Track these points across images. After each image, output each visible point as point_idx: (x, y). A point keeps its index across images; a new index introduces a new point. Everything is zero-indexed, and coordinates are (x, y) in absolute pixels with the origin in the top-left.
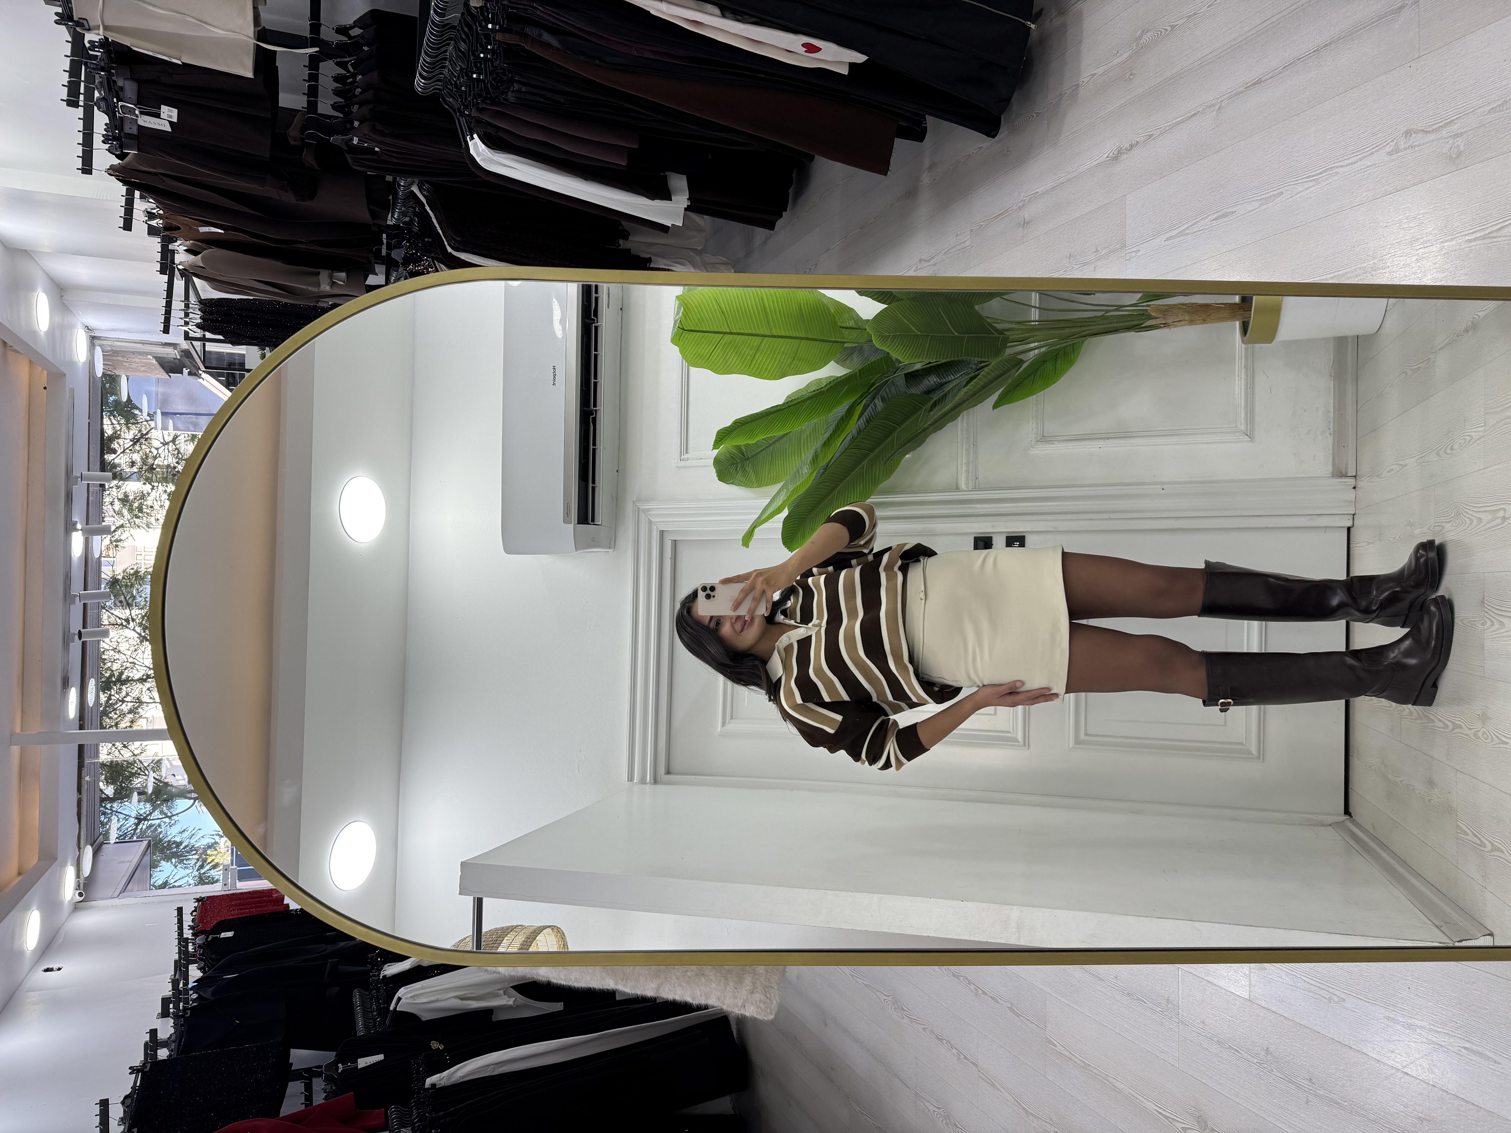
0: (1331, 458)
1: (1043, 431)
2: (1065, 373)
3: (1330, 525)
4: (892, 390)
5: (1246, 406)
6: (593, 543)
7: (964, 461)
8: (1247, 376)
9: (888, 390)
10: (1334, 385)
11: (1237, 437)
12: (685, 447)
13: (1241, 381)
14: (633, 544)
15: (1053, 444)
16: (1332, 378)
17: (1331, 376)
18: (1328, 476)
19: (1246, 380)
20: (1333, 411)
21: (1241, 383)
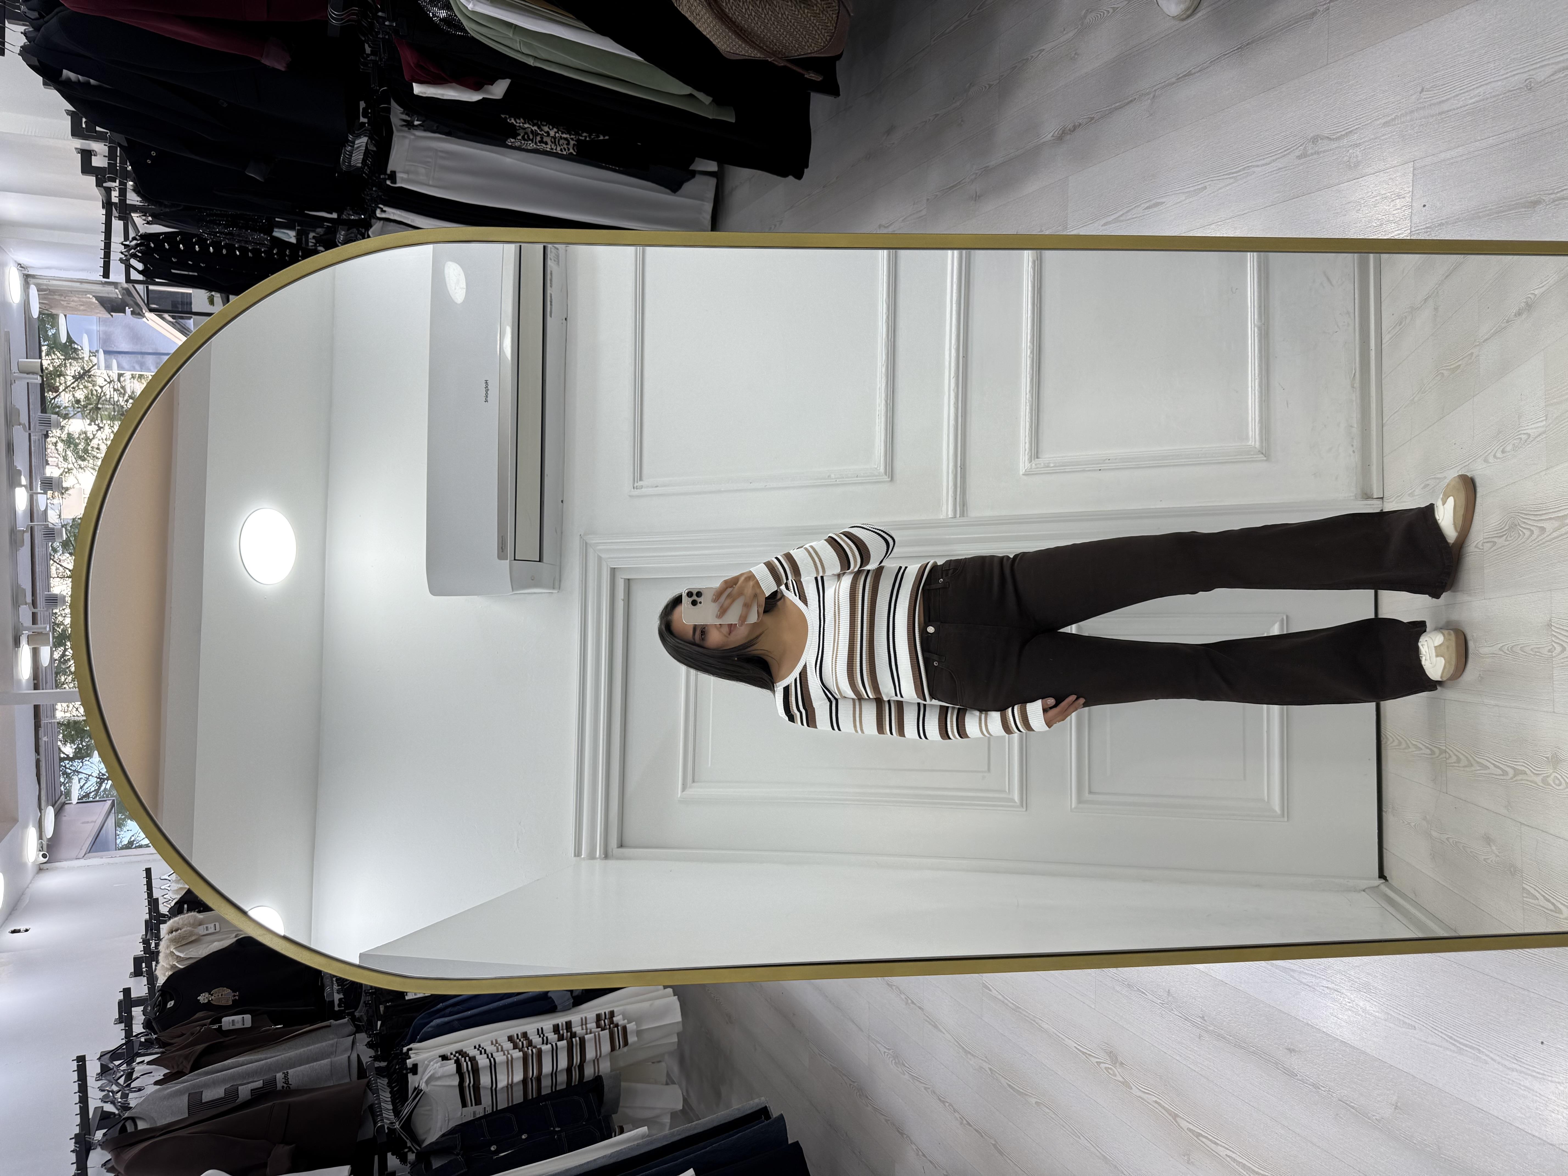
0: (1354, 478)
1: (1037, 451)
5: (1261, 422)
6: (533, 583)
7: (951, 485)
8: (1261, 388)
10: (1356, 398)
11: (1251, 457)
13: (1254, 393)
14: (581, 583)
16: (1354, 390)
17: (1353, 387)
18: (1352, 498)
19: (1261, 392)
20: (1356, 426)
21: (1255, 396)
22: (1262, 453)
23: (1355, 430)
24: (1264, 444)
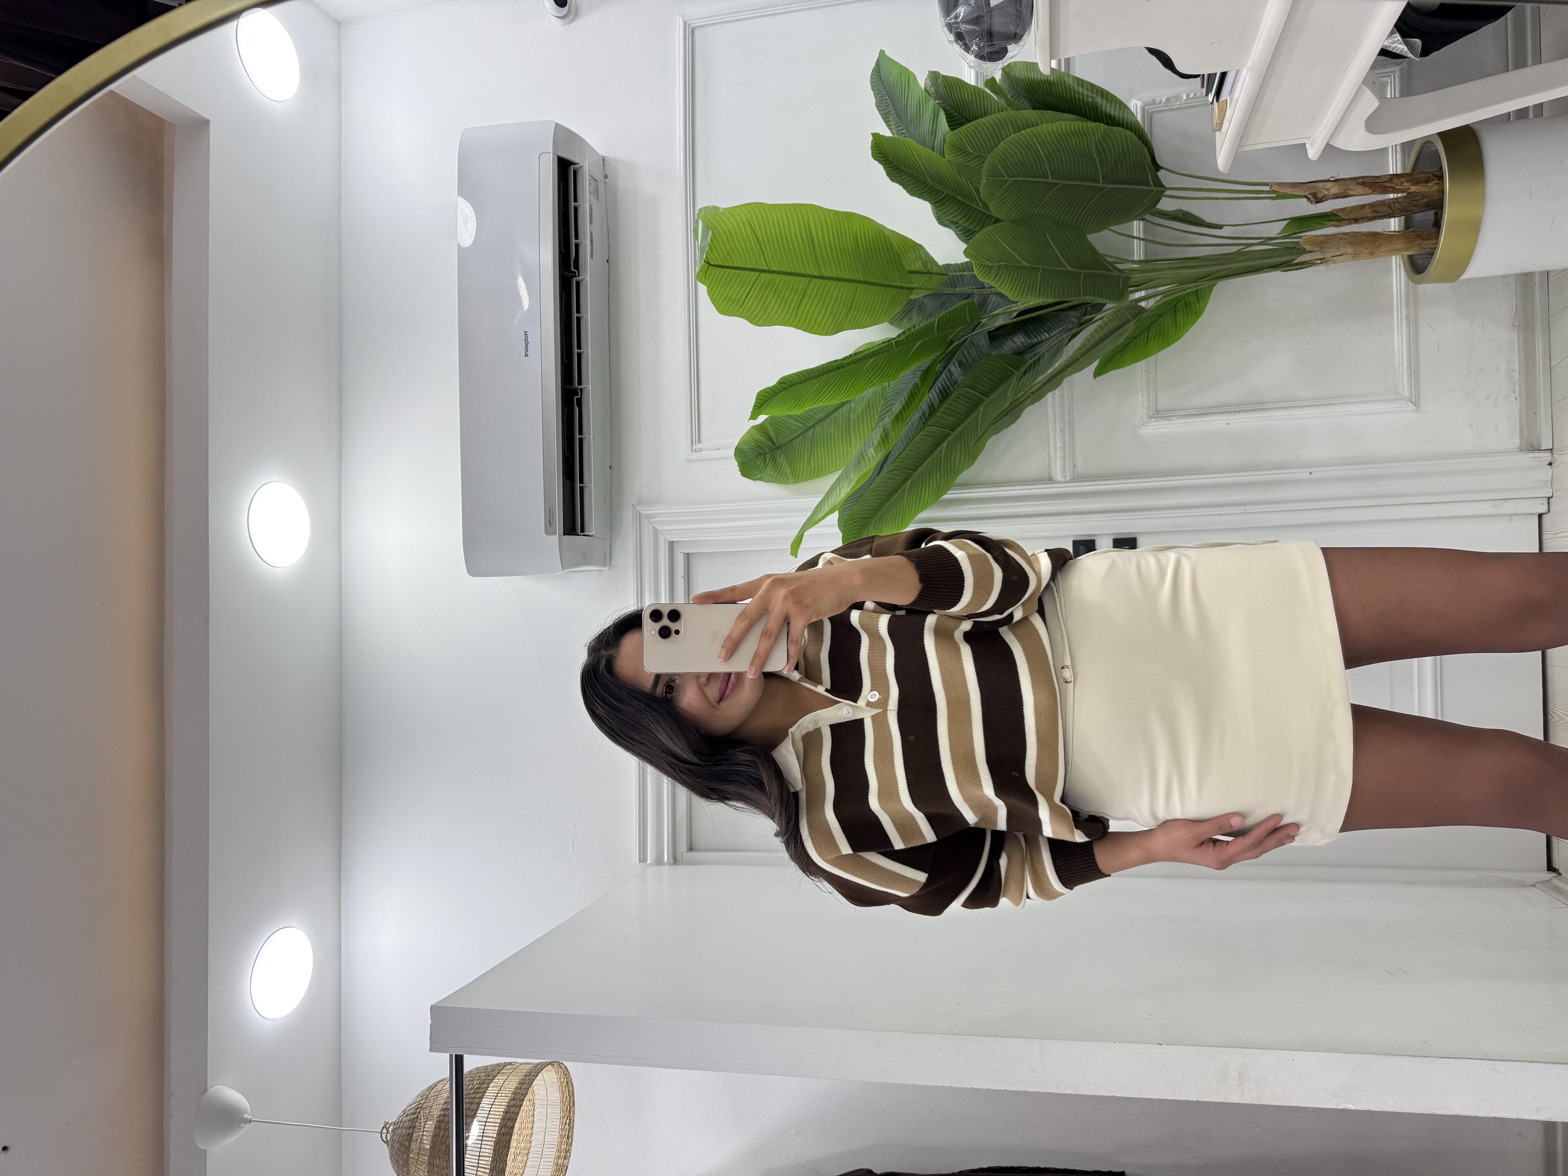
0: (1518, 428)
1: (1156, 404)
2: (1190, 328)
3: (1519, 512)
4: (971, 352)
5: (1409, 367)
6: (585, 559)
7: (1059, 444)
8: (1409, 328)
9: (966, 353)
10: (1518, 336)
11: (1399, 406)
12: (697, 436)
13: (1402, 335)
14: (635, 558)
15: (1171, 420)
16: (1516, 328)
17: (1514, 326)
18: (1515, 450)
19: (1409, 334)
20: (1518, 370)
21: (1402, 338)
22: (1412, 402)
23: (1516, 374)
24: (1413, 392)
